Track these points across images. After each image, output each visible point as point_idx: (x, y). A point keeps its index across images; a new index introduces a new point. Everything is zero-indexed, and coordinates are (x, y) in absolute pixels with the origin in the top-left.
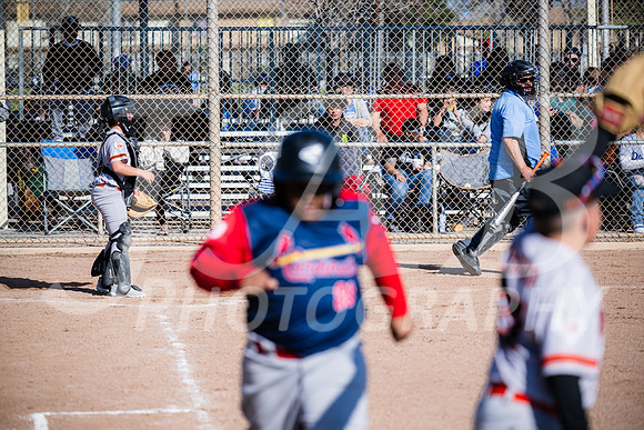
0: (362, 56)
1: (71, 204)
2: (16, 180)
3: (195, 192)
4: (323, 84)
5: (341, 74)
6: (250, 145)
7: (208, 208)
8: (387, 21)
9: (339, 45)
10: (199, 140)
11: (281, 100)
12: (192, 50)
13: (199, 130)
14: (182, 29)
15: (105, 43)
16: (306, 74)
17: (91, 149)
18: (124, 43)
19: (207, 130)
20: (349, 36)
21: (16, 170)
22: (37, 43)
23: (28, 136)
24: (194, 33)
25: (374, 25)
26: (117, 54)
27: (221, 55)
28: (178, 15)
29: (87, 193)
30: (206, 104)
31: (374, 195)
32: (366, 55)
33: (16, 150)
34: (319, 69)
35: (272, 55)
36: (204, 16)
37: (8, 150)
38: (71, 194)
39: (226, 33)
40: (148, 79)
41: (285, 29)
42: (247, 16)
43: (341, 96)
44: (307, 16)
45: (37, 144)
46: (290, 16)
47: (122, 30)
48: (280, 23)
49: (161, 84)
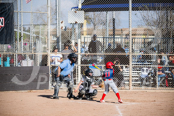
0: (166, 45)
1: (96, 79)
2: (83, 73)
3: (126, 77)
4: (157, 51)
5: (161, 49)
6: (139, 66)
7: (129, 81)
8: (172, 37)
9: (161, 42)
10: (127, 65)
11: (147, 55)
12: (125, 43)
13: (127, 62)
14: (123, 38)
15: (104, 41)
16: (153, 49)
17: (101, 66)
18: (109, 41)
19: (129, 62)
20: (163, 40)
21: (83, 71)
22: (88, 41)
23: (86, 63)
24: (126, 39)
25: (169, 38)
26: (107, 44)
27: (132, 44)
28: (122, 35)
29: (100, 77)
30: (128, 56)
31: (169, 78)
32: (167, 45)
33: (83, 66)
34: (156, 48)
35: (145, 44)
36: (128, 35)
37: (81, 66)
38: (96, 77)
39: (134, 39)
40: (115, 50)
41: (148, 38)
42: (139, 35)
43: (161, 55)
44: (153, 35)
45: (88, 65)
46: (149, 35)
47: (109, 38)
48: (147, 37)
49: (118, 51)
